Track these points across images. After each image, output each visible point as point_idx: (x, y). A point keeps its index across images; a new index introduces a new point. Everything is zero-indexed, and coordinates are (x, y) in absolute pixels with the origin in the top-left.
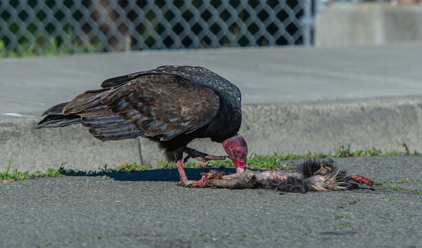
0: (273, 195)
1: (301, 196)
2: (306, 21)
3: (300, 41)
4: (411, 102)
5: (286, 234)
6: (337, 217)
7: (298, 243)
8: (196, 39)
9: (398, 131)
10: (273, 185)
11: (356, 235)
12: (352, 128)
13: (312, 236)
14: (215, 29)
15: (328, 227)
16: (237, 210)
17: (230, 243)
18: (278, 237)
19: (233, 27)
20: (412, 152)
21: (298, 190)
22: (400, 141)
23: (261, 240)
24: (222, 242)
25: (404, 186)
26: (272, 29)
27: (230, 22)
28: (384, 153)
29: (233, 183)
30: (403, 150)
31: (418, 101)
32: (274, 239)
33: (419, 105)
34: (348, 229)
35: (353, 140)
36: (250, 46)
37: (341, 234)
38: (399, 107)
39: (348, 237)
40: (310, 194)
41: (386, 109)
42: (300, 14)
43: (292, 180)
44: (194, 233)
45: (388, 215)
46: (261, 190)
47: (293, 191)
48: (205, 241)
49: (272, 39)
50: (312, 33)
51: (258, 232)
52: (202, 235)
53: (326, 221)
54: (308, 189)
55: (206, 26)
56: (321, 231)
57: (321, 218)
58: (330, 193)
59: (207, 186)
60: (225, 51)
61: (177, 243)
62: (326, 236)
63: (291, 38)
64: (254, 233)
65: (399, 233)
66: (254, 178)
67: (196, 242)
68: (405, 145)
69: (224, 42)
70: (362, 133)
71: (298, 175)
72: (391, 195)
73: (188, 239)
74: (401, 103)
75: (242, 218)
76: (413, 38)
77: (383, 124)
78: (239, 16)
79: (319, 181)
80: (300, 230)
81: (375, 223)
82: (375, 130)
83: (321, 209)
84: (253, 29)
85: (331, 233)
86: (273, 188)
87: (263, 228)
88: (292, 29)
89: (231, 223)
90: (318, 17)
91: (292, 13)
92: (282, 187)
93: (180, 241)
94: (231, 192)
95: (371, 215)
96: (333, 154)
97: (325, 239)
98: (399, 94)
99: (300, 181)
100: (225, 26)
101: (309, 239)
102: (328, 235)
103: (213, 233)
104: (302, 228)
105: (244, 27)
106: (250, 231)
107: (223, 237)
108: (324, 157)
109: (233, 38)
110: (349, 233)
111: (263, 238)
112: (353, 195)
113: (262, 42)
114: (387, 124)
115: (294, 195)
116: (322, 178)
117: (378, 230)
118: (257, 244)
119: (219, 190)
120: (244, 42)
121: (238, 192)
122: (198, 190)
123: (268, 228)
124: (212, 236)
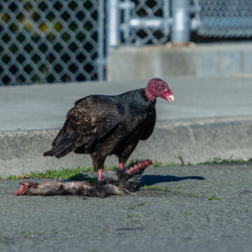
0: (77, 199)
1: (100, 200)
2: (100, 61)
3: (95, 78)
4: (185, 124)
5: (89, 231)
6: (129, 216)
7: (99, 238)
8: (13, 78)
9: (175, 147)
11: (145, 231)
13: (109, 232)
14: (28, 69)
15: (122, 224)
16: (50, 212)
17: (45, 239)
18: (83, 233)
19: (42, 68)
20: (186, 163)
22: (176, 155)
23: (69, 236)
24: (38, 238)
25: (180, 190)
26: (73, 68)
27: (40, 64)
28: (164, 164)
29: (46, 191)
30: (179, 162)
31: (190, 123)
32: (79, 234)
33: (190, 126)
34: (138, 225)
36: (56, 82)
37: (133, 230)
38: (175, 128)
39: (138, 231)
41: (165, 130)
42: (95, 56)
44: (17, 231)
45: (169, 213)
46: (68, 197)
47: (93, 196)
48: (26, 237)
49: (73, 76)
50: (105, 71)
51: (67, 229)
52: (22, 233)
53: (120, 219)
55: (21, 67)
56: (116, 227)
57: (116, 217)
59: (25, 194)
60: (36, 87)
61: (3, 239)
62: (121, 232)
63: (88, 75)
64: (64, 231)
65: (178, 227)
66: (62, 186)
67: (18, 239)
68: (180, 158)
69: (35, 79)
70: (146, 149)
72: (170, 198)
73: (12, 236)
74: (177, 124)
75: (54, 218)
76: (185, 73)
77: (162, 141)
78: (47, 58)
80: (100, 227)
81: (159, 220)
82: (157, 146)
83: (116, 210)
84: (58, 68)
85: (125, 229)
87: (71, 226)
88: (89, 68)
89: (45, 223)
90: (109, 58)
91: (88, 56)
93: (5, 238)
94: (45, 199)
95: (155, 214)
97: (120, 234)
98: (174, 117)
100: (35, 67)
101: (108, 234)
102: (122, 230)
103: (32, 231)
104: (101, 225)
105: (50, 67)
106: (61, 229)
107: (39, 234)
109: (43, 76)
110: (138, 228)
111: (71, 234)
112: (141, 198)
113: (65, 79)
114: (166, 141)
115: (94, 199)
117: (161, 226)
118: (66, 239)
119: (35, 197)
120: (51, 79)
121: (50, 198)
122: (19, 197)
123: (75, 226)
124: (30, 234)
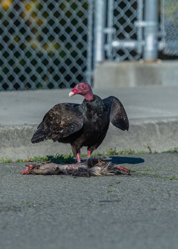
0: (70, 178)
1: (87, 179)
2: (88, 73)
4: (153, 122)
5: (79, 202)
6: (109, 192)
7: (85, 208)
8: (22, 85)
9: (145, 139)
10: (70, 172)
11: (120, 203)
12: (117, 137)
13: (94, 203)
14: (34, 78)
15: (103, 198)
16: (48, 188)
17: (44, 208)
18: (74, 204)
19: (44, 78)
20: (153, 152)
21: (85, 175)
22: (146, 144)
23: (63, 206)
24: (39, 207)
25: (148, 173)
26: (68, 78)
27: (43, 74)
28: (136, 152)
29: (46, 171)
30: (147, 150)
31: (157, 121)
32: (71, 205)
33: (157, 123)
34: (116, 199)
35: (117, 145)
36: (55, 88)
37: (111, 202)
38: (145, 125)
39: (115, 203)
40: (92, 178)
41: (137, 126)
42: (85, 69)
43: (81, 169)
45: (139, 190)
46: (62, 176)
47: (82, 176)
48: (30, 207)
49: (68, 84)
50: (92, 80)
51: (62, 201)
52: (27, 203)
53: (102, 194)
54: (91, 175)
55: (28, 77)
56: (99, 200)
57: (99, 192)
58: (105, 177)
59: (30, 174)
60: (39, 92)
61: (12, 208)
62: (102, 203)
64: (59, 202)
65: (146, 201)
66: (58, 168)
67: (24, 208)
68: (149, 148)
69: (39, 86)
70: (123, 141)
71: (85, 166)
72: (141, 178)
73: (19, 206)
74: (146, 122)
75: (51, 192)
76: (153, 83)
77: (135, 135)
78: (48, 70)
79: (97, 170)
80: (86, 200)
81: (131, 195)
82: (131, 138)
83: (99, 187)
84: (57, 78)
85: (105, 201)
86: (70, 174)
87: (64, 198)
88: (80, 78)
89: (45, 196)
90: (96, 71)
91: (80, 68)
92: (75, 174)
93: (14, 207)
94: (45, 177)
95: (129, 190)
96: (106, 153)
97: (102, 205)
98: (145, 117)
99: (86, 170)
100: (39, 77)
101: (92, 205)
102: (103, 202)
103: (34, 202)
104: (87, 198)
105: (51, 77)
106: (57, 200)
107: (40, 204)
108: (100, 155)
109: (45, 84)
110: (116, 201)
112: (118, 178)
113: (62, 86)
114: (138, 135)
115: (82, 179)
116: (100, 168)
117: (133, 199)
118: (61, 208)
119: (37, 176)
120: (51, 86)
121: (49, 177)
122: (25, 176)
123: (67, 198)
124: (33, 204)
